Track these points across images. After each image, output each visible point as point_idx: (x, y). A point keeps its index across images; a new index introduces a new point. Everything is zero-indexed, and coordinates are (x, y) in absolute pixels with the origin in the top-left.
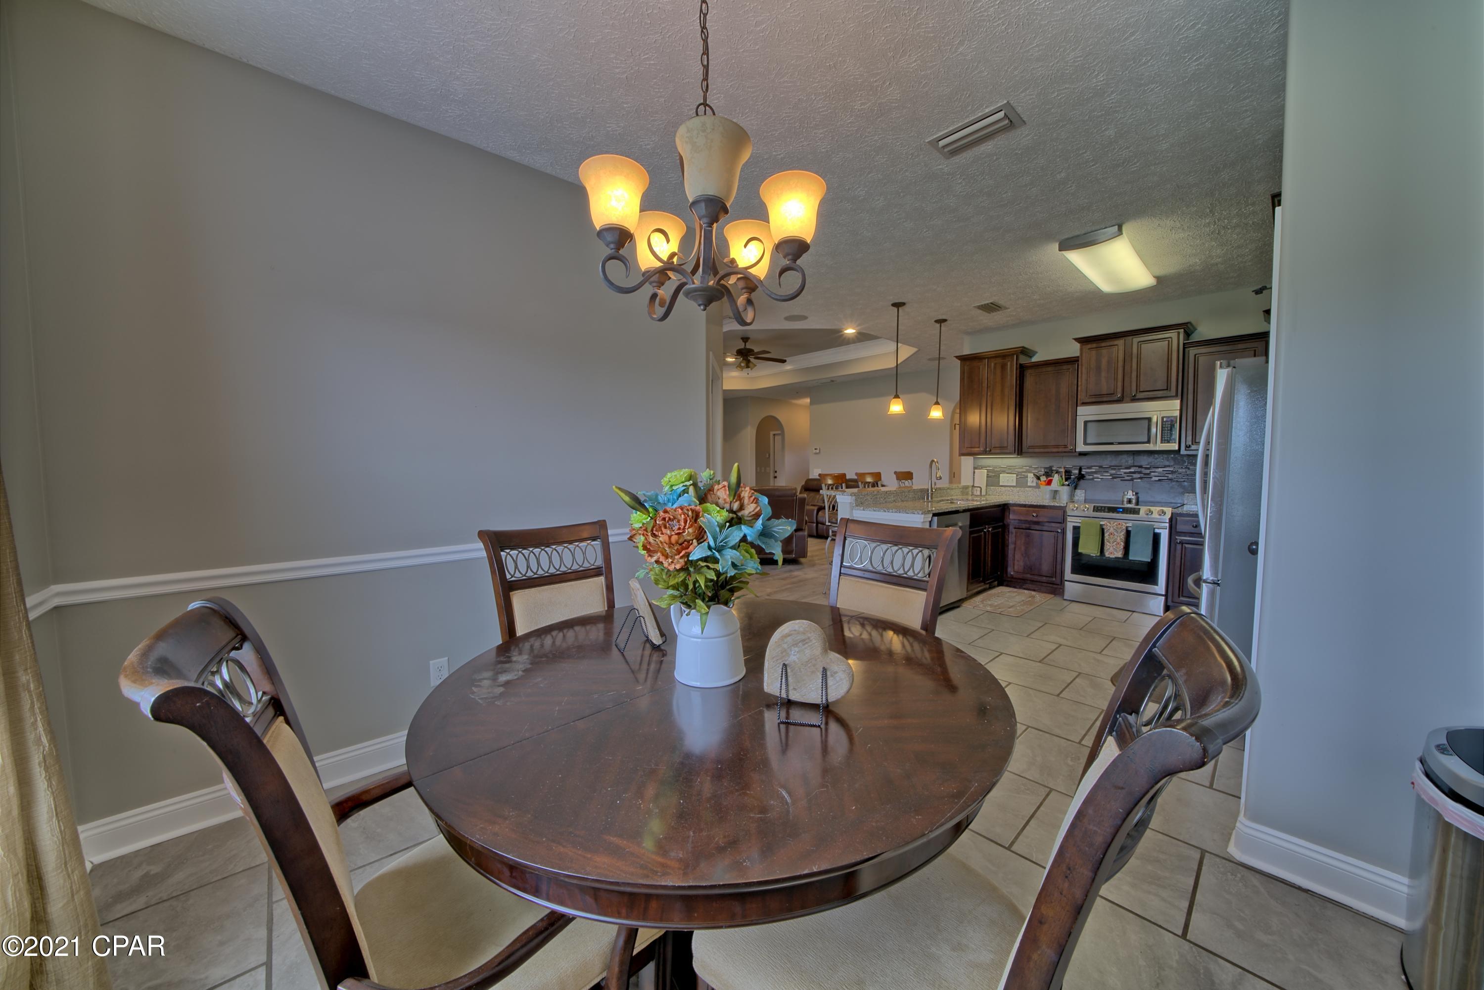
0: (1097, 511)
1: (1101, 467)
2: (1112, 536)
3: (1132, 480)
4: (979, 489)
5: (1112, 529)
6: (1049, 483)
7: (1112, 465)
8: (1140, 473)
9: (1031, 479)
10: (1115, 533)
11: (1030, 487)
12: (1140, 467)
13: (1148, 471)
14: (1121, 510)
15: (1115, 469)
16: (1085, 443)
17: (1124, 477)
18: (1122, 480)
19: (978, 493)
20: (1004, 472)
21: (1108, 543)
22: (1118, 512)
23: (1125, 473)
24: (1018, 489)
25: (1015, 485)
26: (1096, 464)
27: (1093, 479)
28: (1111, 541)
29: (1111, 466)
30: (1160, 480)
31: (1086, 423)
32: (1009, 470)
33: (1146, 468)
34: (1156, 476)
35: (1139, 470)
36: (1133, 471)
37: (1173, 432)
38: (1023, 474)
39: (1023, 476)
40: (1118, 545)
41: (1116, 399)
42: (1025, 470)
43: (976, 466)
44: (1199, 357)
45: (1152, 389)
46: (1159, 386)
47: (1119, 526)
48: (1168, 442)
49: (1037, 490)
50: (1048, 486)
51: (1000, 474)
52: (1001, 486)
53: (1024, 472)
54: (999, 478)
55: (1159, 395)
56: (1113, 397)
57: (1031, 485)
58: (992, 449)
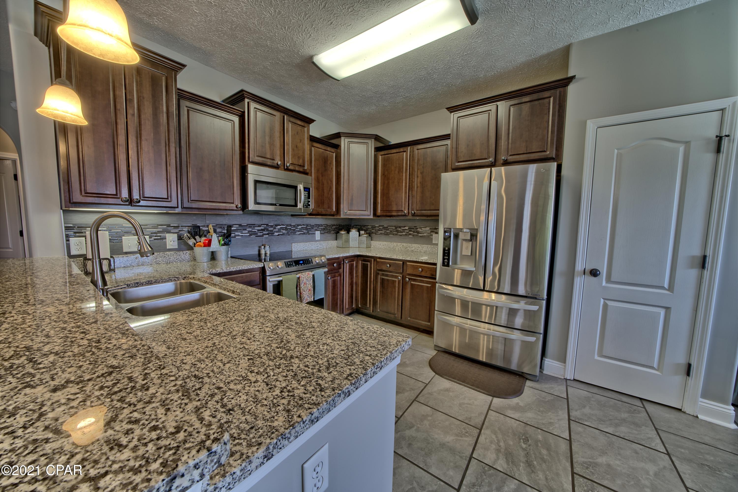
0: (288, 267)
1: (240, 225)
2: (305, 285)
3: (263, 236)
5: (304, 279)
6: (208, 244)
8: (268, 229)
9: (171, 239)
10: (307, 282)
11: (170, 250)
12: (267, 225)
14: (302, 262)
15: (251, 227)
16: (256, 203)
17: (257, 234)
18: (256, 236)
21: (304, 292)
22: (301, 264)
23: (258, 230)
27: (235, 237)
28: (305, 289)
30: (279, 235)
31: (256, 182)
33: (271, 226)
35: (267, 227)
36: (263, 228)
37: (309, 200)
38: (158, 235)
39: (159, 238)
40: (310, 292)
41: (276, 165)
42: (161, 230)
43: (72, 225)
44: (313, 149)
45: (297, 164)
46: (301, 162)
47: (309, 276)
48: (307, 207)
49: (181, 252)
50: (206, 248)
51: (124, 236)
52: (126, 253)
53: (159, 232)
54: (122, 242)
55: (301, 170)
56: (274, 163)
57: (172, 247)
58: (142, 200)
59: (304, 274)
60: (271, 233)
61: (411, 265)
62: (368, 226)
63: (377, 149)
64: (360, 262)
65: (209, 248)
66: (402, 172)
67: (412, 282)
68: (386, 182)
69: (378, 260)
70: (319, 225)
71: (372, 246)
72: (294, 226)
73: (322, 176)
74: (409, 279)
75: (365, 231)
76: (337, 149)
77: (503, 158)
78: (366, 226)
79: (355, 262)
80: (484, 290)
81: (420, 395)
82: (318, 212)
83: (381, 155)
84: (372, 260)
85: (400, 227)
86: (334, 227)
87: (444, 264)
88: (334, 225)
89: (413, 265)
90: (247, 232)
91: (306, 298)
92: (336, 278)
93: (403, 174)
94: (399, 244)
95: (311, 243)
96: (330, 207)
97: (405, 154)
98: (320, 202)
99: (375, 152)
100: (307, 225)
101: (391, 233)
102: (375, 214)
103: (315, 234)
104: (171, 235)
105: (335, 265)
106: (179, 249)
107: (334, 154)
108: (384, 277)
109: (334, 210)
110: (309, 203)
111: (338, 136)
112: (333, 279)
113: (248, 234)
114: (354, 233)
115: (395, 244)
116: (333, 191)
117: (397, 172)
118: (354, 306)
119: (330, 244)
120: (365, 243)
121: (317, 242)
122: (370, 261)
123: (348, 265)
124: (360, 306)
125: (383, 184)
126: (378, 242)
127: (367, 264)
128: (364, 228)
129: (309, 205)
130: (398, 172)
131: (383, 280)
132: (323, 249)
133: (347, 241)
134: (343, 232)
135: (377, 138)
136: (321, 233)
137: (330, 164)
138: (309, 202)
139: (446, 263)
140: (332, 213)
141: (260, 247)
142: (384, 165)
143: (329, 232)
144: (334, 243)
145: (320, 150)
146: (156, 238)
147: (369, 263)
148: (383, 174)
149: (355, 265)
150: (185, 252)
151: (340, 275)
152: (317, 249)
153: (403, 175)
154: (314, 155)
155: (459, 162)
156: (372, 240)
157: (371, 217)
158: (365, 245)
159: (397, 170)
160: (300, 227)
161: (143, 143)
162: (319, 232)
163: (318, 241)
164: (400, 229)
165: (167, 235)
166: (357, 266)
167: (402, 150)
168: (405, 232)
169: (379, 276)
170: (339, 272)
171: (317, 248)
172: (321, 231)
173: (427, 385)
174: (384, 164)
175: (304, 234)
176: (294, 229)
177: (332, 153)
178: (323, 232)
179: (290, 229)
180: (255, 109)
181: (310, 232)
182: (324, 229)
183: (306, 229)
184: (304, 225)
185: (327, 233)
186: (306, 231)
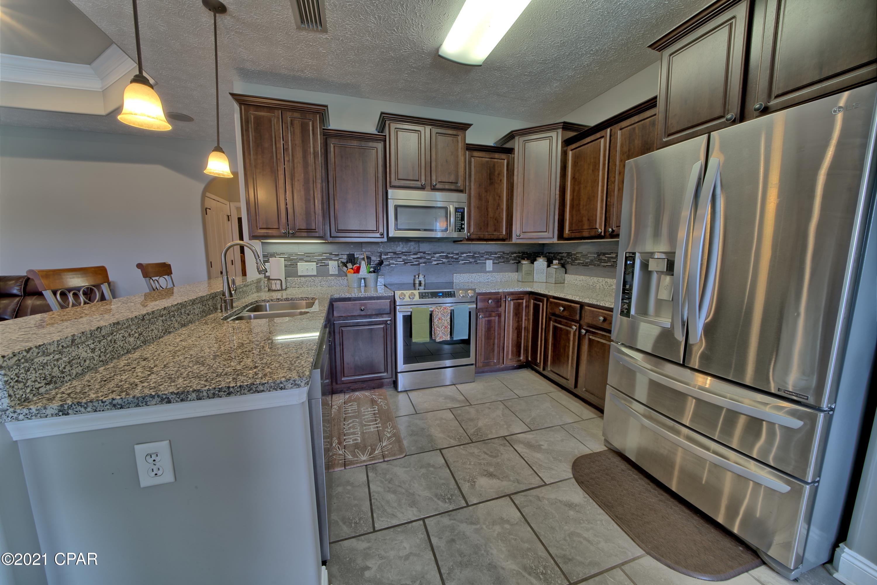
0: (422, 298)
1: (395, 253)
2: (440, 321)
3: (419, 264)
4: (279, 282)
5: (440, 314)
6: (357, 271)
7: (404, 251)
8: (425, 258)
9: (333, 266)
10: (443, 318)
11: (332, 275)
12: (424, 253)
13: (429, 257)
14: (441, 294)
15: (406, 255)
16: (397, 229)
17: (413, 262)
18: (412, 265)
19: (279, 287)
20: (302, 259)
21: (437, 329)
22: (440, 297)
23: (414, 259)
24: (320, 278)
25: (316, 274)
26: (391, 251)
27: (389, 265)
28: (440, 326)
29: (403, 252)
30: (438, 264)
31: (396, 207)
32: (307, 258)
33: (428, 254)
35: (424, 255)
36: (419, 256)
37: (463, 222)
38: (323, 261)
39: (323, 264)
40: (446, 329)
41: (420, 186)
42: (325, 257)
43: (266, 254)
44: (473, 159)
45: (447, 181)
46: (452, 179)
47: (445, 311)
48: (460, 231)
49: (340, 278)
50: (356, 275)
51: (298, 262)
52: (301, 276)
53: (324, 259)
54: (297, 267)
55: (453, 187)
56: (418, 184)
57: (333, 273)
58: (297, 232)
59: (439, 309)
60: (428, 262)
61: (590, 310)
62: (562, 253)
63: (567, 143)
64: (532, 301)
65: (358, 274)
66: (598, 170)
67: (591, 337)
68: (577, 188)
69: (551, 300)
70: (491, 253)
71: (566, 282)
72: (457, 254)
73: (486, 191)
74: (587, 331)
75: (559, 260)
76: (511, 153)
77: (757, 106)
78: (560, 253)
79: (524, 301)
80: (683, 365)
81: (522, 493)
82: (479, 237)
83: (572, 150)
84: (543, 300)
85: (604, 254)
86: (515, 255)
87: (622, 313)
88: (513, 253)
89: (593, 311)
90: (402, 260)
91: (440, 335)
92: (493, 318)
93: (599, 172)
94: (601, 279)
95: (479, 274)
96: (497, 228)
97: (602, 140)
98: (483, 224)
99: (562, 147)
100: (475, 253)
101: (592, 263)
102: (561, 236)
103: (485, 263)
104: (333, 262)
105: (490, 301)
106: (339, 275)
107: (506, 161)
108: (557, 325)
109: (504, 233)
110: (463, 226)
111: (511, 136)
112: (487, 319)
113: (403, 263)
114: (541, 263)
115: (596, 279)
116: (502, 209)
117: (590, 171)
118: (522, 358)
119: (507, 276)
120: (554, 277)
121: (488, 274)
122: (542, 301)
123: (512, 303)
124: (530, 359)
125: (573, 191)
126: (573, 276)
127: (539, 305)
128: (558, 257)
129: (464, 229)
130: (593, 171)
131: (555, 328)
132: (497, 282)
133: (530, 273)
134: (524, 262)
135: (567, 126)
136: (494, 263)
137: (499, 174)
138: (462, 224)
139: (625, 311)
140: (501, 237)
141: (415, 276)
142: (575, 164)
143: (507, 261)
144: (514, 276)
145: (484, 159)
146: (321, 264)
147: (541, 304)
148: (574, 178)
149: (524, 305)
150: (343, 278)
151: (499, 316)
152: (488, 282)
153: (599, 175)
154: (474, 167)
155: (669, 135)
156: (566, 273)
157: (555, 240)
158: (554, 280)
159: (591, 167)
160: (465, 255)
161: (296, 183)
162: (492, 261)
163: (489, 272)
164: (604, 258)
165: (330, 262)
166: (527, 306)
167: (598, 135)
168: (610, 261)
169: (552, 322)
170: (497, 311)
171: (487, 280)
172: (493, 260)
173: (546, 485)
174: (575, 162)
175: (470, 263)
176: (457, 257)
177: (502, 161)
178: (498, 261)
179: (452, 257)
180: (396, 130)
181: (478, 261)
182: (499, 258)
183: (473, 257)
184: (470, 252)
185: (503, 262)
186: (473, 260)
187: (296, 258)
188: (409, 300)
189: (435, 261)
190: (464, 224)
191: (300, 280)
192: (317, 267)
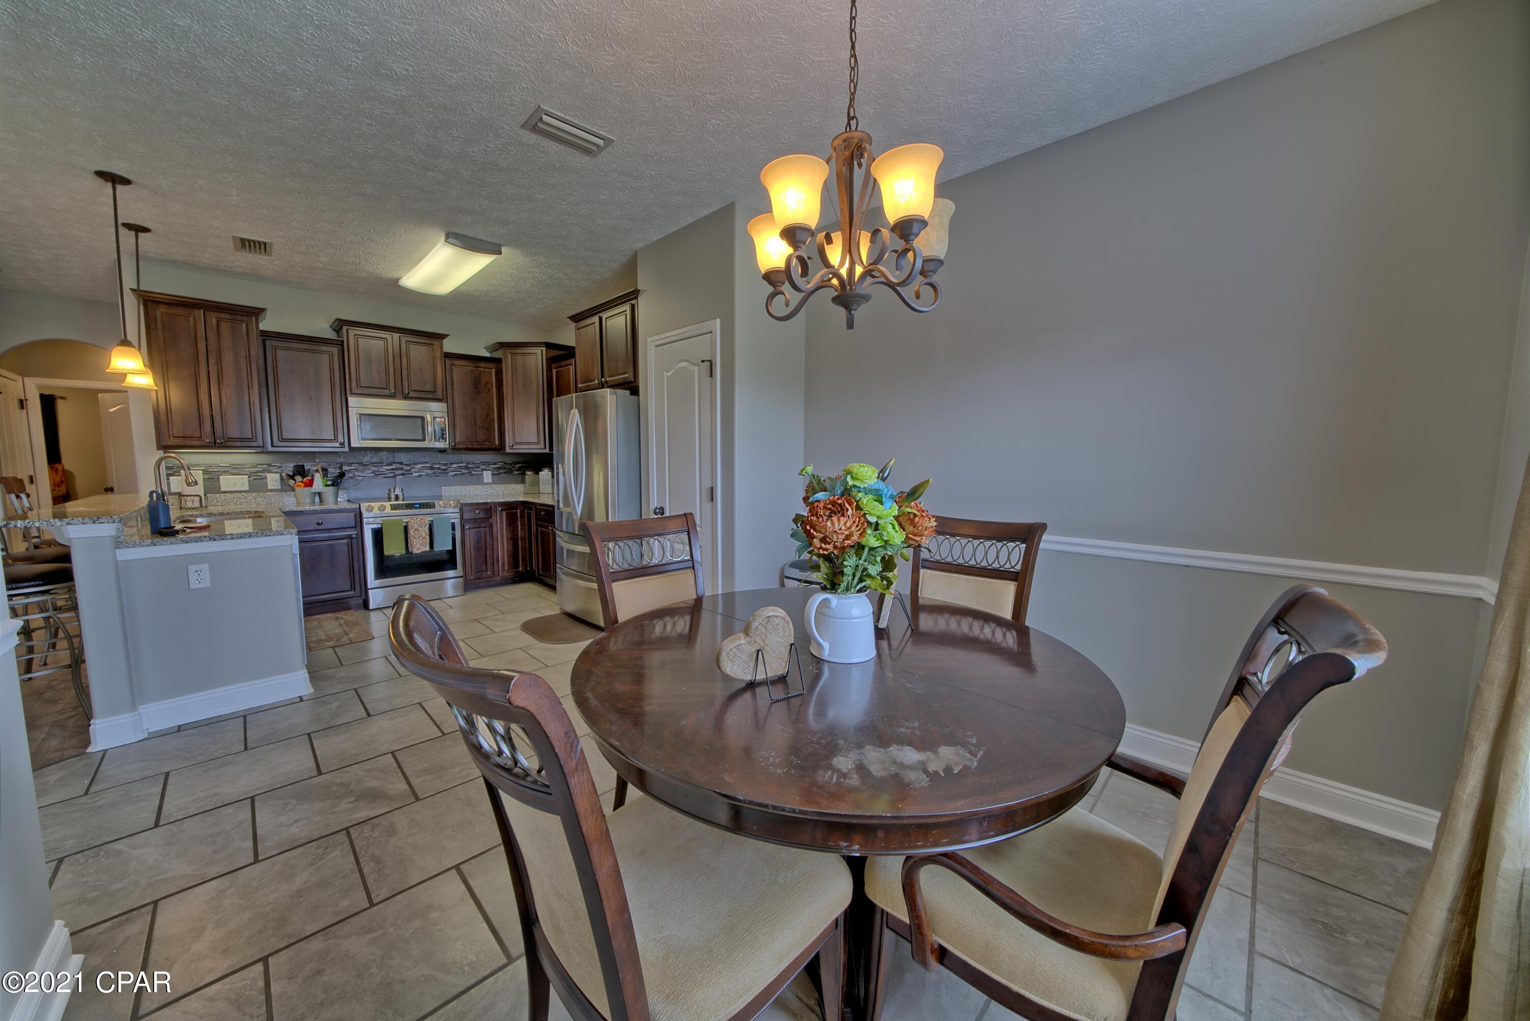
0: (395, 510)
1: (361, 464)
2: (416, 532)
3: (395, 476)
4: (197, 499)
5: (416, 525)
6: (310, 484)
7: (373, 461)
8: (402, 469)
9: (273, 480)
10: (420, 529)
11: (271, 490)
12: (401, 463)
13: (408, 468)
14: (417, 506)
15: (376, 466)
16: (362, 438)
17: (386, 474)
18: (384, 477)
19: (197, 504)
20: (226, 472)
21: (414, 540)
22: (416, 508)
23: (388, 470)
24: (254, 494)
25: (248, 489)
26: (355, 461)
27: (351, 478)
28: (417, 537)
29: (372, 463)
30: (420, 476)
31: (360, 416)
32: (235, 470)
33: (407, 465)
34: (416, 472)
35: (400, 466)
36: (394, 467)
38: (258, 474)
39: (259, 477)
40: (424, 540)
41: (389, 394)
42: (261, 469)
43: (171, 465)
44: (454, 368)
45: (422, 389)
46: (429, 387)
49: (284, 493)
50: (307, 489)
51: (222, 475)
52: (224, 492)
53: (259, 472)
54: (220, 481)
55: (430, 396)
56: (387, 392)
57: (274, 488)
58: (226, 441)
59: (415, 519)
60: (406, 474)
63: (551, 361)
65: (310, 488)
69: (537, 507)
70: (489, 464)
72: (445, 465)
73: (474, 401)
76: (498, 363)
77: (605, 380)
79: (519, 511)
82: (468, 447)
83: (556, 368)
84: (533, 508)
86: (519, 465)
88: (516, 463)
90: (371, 472)
91: (417, 546)
92: (483, 529)
95: (475, 486)
96: (489, 438)
98: (472, 434)
99: (547, 364)
100: (468, 464)
103: (482, 475)
104: (273, 474)
105: (479, 511)
106: (282, 490)
107: (494, 370)
108: (543, 529)
109: (496, 443)
110: (444, 436)
111: (502, 347)
112: (475, 530)
113: (373, 474)
114: (547, 473)
119: (510, 488)
121: (486, 486)
123: (504, 513)
127: (531, 514)
129: (446, 438)
131: (542, 533)
132: (498, 494)
133: (536, 484)
134: (529, 473)
135: (549, 346)
136: (493, 474)
137: (486, 383)
140: (494, 446)
141: (390, 490)
142: (557, 382)
143: (510, 472)
144: (520, 488)
145: (467, 368)
146: (256, 477)
147: (532, 512)
149: (519, 515)
150: (288, 493)
151: (490, 527)
152: (487, 495)
154: (457, 376)
155: (581, 383)
157: (548, 451)
159: (567, 388)
160: (455, 466)
162: (490, 472)
163: (487, 484)
165: (268, 475)
166: (522, 516)
170: (488, 522)
172: (492, 471)
174: (557, 380)
175: (463, 474)
176: (446, 468)
177: (490, 370)
178: (498, 472)
179: (439, 468)
180: (356, 336)
181: (473, 472)
182: (498, 468)
183: (466, 468)
184: (462, 463)
185: (505, 473)
186: (467, 471)
187: (217, 470)
188: (379, 512)
189: (452, 472)
190: (446, 434)
191: (224, 497)
192: (249, 481)
